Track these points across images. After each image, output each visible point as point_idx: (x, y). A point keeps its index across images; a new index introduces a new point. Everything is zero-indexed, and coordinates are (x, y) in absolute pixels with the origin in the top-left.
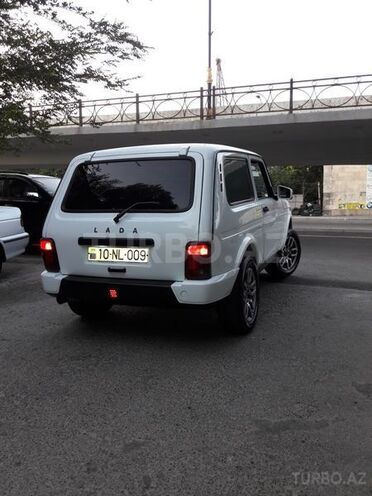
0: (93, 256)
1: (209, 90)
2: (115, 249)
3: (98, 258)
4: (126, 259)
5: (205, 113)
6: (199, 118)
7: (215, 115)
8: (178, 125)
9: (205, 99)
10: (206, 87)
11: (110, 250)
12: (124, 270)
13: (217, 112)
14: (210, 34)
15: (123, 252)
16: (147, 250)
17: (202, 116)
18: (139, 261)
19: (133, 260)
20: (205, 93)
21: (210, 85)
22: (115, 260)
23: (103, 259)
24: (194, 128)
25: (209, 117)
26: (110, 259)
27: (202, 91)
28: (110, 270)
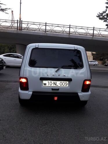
0: (45, 84)
1: (20, 21)
2: (55, 82)
3: (47, 85)
4: (59, 85)
5: (19, 28)
6: (16, 30)
7: (22, 29)
8: (9, 30)
9: (19, 24)
10: (19, 20)
11: (53, 82)
12: (58, 90)
13: (23, 28)
14: (21, 3)
15: (58, 83)
16: (68, 82)
17: (17, 29)
18: (65, 86)
19: (62, 86)
20: (19, 22)
21: (20, 19)
22: (55, 85)
23: (49, 85)
24: (15, 32)
25: (20, 30)
26: (53, 85)
27: (18, 21)
28: (52, 89)
